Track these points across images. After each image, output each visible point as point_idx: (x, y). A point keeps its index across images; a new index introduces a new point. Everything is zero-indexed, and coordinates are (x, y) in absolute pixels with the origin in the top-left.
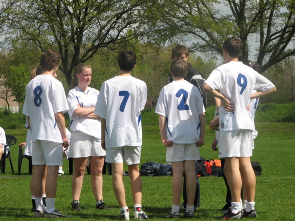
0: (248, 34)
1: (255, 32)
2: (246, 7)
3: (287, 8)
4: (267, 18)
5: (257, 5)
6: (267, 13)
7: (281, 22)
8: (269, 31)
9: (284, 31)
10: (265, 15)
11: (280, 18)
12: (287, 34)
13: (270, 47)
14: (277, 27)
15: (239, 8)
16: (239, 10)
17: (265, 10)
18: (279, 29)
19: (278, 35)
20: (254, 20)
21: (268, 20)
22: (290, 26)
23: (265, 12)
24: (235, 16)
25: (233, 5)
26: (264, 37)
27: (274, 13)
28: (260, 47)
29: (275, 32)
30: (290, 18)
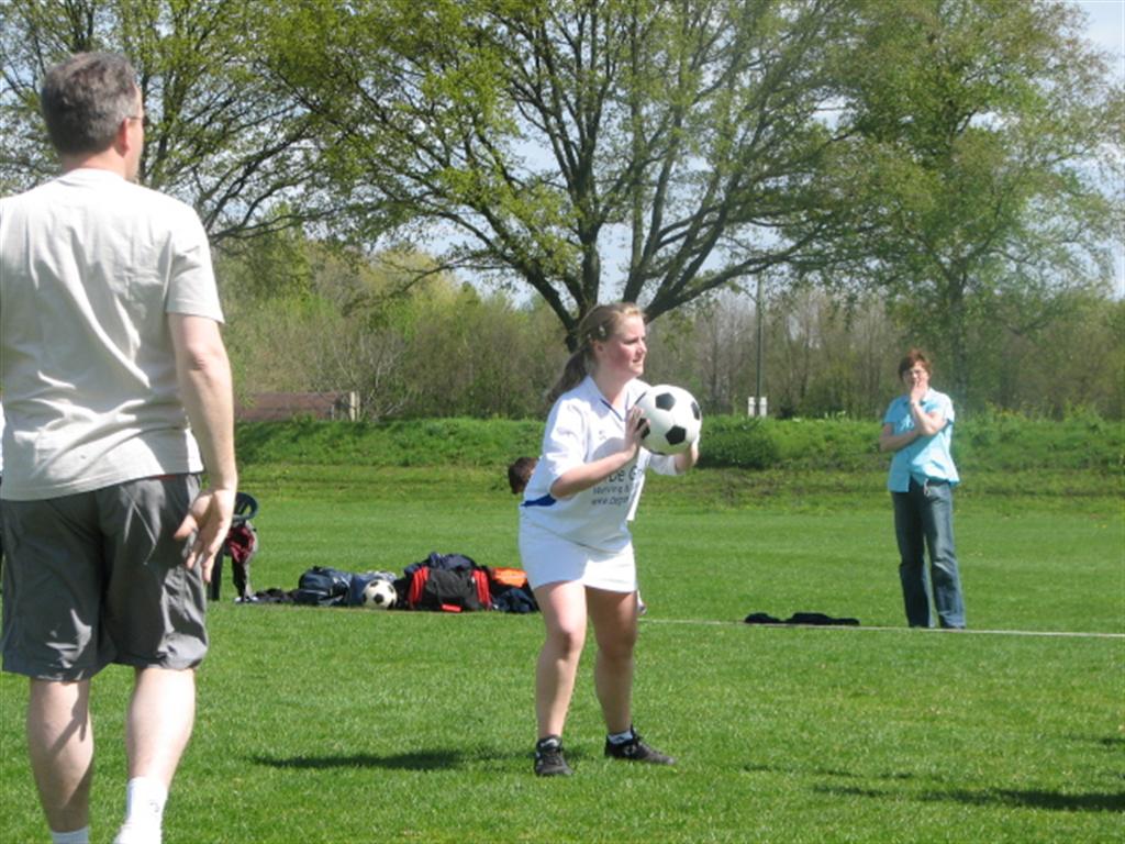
0: (599, 226)
1: (621, 220)
2: (596, 153)
3: (708, 160)
4: (652, 184)
5: (627, 146)
6: (653, 169)
7: (689, 196)
8: (657, 219)
9: (696, 220)
10: (648, 175)
11: (688, 186)
12: (704, 231)
13: (657, 263)
14: (678, 208)
15: (579, 155)
16: (576, 158)
17: (647, 162)
18: (685, 214)
19: (681, 230)
20: (616, 189)
21: (655, 189)
22: (714, 209)
23: (649, 167)
24: (566, 175)
25: (561, 146)
26: (643, 236)
27: (673, 169)
28: (632, 263)
29: (674, 221)
30: (714, 185)
